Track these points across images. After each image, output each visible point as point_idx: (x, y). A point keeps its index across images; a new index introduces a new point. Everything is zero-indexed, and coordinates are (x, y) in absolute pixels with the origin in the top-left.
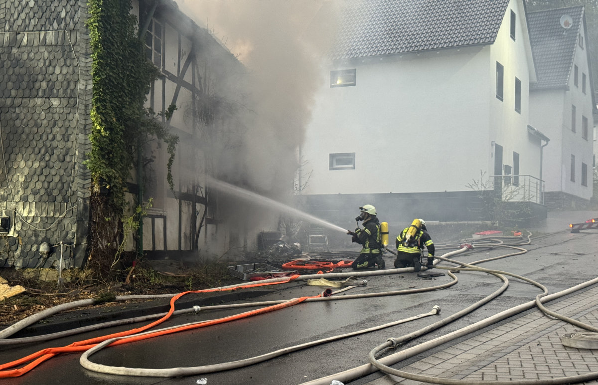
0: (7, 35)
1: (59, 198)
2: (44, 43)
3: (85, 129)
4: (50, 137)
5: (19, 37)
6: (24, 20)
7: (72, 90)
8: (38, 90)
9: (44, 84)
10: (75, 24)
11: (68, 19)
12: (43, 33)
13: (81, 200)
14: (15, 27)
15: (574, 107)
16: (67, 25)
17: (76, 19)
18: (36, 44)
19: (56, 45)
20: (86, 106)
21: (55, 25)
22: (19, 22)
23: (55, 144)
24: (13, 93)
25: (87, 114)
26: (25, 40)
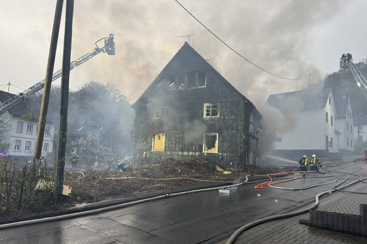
0: (223, 117)
1: (235, 152)
2: (231, 119)
3: (241, 137)
4: (233, 139)
5: (225, 118)
6: (227, 114)
7: (238, 129)
8: (230, 129)
9: (231, 128)
10: (238, 115)
11: (237, 114)
12: (231, 117)
13: (240, 153)
14: (225, 115)
15: (348, 123)
16: (237, 115)
17: (239, 113)
18: (229, 119)
19: (234, 119)
20: (241, 132)
21: (234, 115)
22: (225, 114)
23: (234, 140)
24: (224, 129)
25: (241, 134)
26: (227, 118)
